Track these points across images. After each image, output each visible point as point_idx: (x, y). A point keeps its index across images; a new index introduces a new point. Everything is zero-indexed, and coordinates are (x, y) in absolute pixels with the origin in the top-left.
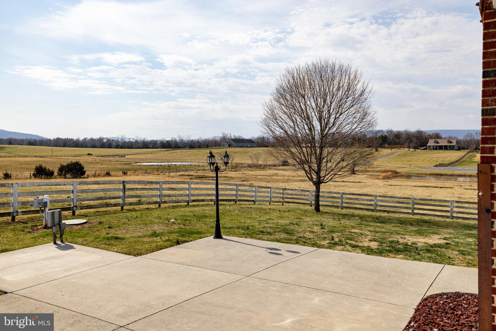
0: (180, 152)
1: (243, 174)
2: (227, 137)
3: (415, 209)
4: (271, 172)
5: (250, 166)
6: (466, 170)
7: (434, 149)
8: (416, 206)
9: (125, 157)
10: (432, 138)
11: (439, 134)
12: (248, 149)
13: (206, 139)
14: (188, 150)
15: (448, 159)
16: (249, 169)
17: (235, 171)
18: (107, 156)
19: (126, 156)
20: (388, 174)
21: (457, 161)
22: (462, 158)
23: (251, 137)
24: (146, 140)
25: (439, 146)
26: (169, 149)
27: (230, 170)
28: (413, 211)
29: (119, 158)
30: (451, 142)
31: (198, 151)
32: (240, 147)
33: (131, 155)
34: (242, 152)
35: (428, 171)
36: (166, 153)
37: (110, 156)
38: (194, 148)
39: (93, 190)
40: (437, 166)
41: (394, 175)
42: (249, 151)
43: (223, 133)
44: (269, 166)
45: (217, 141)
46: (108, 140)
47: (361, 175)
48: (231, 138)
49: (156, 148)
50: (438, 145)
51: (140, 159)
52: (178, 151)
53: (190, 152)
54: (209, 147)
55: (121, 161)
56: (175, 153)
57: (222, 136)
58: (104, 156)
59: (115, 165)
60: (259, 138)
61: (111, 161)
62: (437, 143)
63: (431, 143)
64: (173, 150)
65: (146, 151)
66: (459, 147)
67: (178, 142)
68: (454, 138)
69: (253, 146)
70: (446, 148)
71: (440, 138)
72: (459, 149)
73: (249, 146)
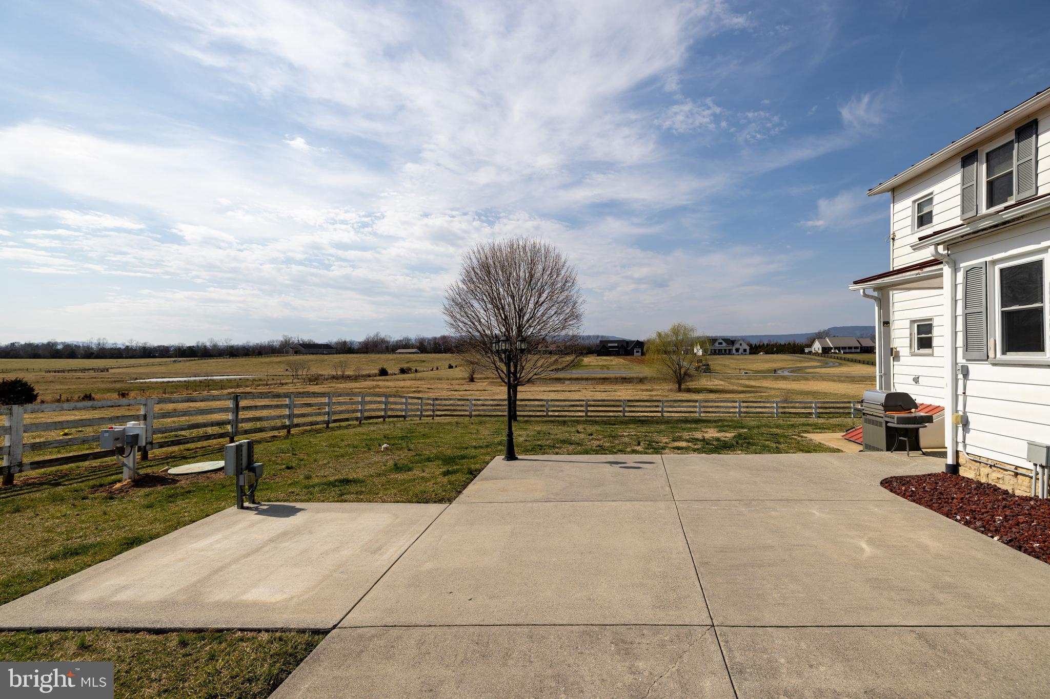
0: (214, 362)
1: (329, 387)
2: (291, 342)
3: (588, 411)
4: (369, 383)
5: (335, 378)
6: (580, 373)
8: (589, 409)
9: (108, 371)
12: (326, 357)
13: (258, 344)
14: (229, 360)
16: (336, 381)
17: (316, 385)
18: (70, 370)
19: (110, 370)
21: (569, 366)
22: (572, 362)
23: (327, 341)
24: (148, 345)
26: (193, 358)
27: (308, 383)
28: (586, 414)
29: (97, 374)
31: (246, 361)
32: (313, 354)
33: (119, 368)
34: (317, 360)
36: (188, 364)
37: (76, 370)
38: (239, 356)
39: (184, 413)
42: (326, 360)
43: (284, 336)
44: (363, 376)
45: (275, 347)
47: (480, 383)
48: (299, 342)
49: (168, 357)
51: (141, 373)
52: (211, 361)
53: (232, 361)
54: (262, 355)
55: (101, 378)
56: (204, 363)
57: (283, 340)
58: (63, 371)
59: (92, 384)
60: (338, 343)
61: (79, 378)
64: (202, 359)
65: (150, 361)
66: (566, 352)
67: (209, 349)
69: (330, 352)
73: (325, 352)
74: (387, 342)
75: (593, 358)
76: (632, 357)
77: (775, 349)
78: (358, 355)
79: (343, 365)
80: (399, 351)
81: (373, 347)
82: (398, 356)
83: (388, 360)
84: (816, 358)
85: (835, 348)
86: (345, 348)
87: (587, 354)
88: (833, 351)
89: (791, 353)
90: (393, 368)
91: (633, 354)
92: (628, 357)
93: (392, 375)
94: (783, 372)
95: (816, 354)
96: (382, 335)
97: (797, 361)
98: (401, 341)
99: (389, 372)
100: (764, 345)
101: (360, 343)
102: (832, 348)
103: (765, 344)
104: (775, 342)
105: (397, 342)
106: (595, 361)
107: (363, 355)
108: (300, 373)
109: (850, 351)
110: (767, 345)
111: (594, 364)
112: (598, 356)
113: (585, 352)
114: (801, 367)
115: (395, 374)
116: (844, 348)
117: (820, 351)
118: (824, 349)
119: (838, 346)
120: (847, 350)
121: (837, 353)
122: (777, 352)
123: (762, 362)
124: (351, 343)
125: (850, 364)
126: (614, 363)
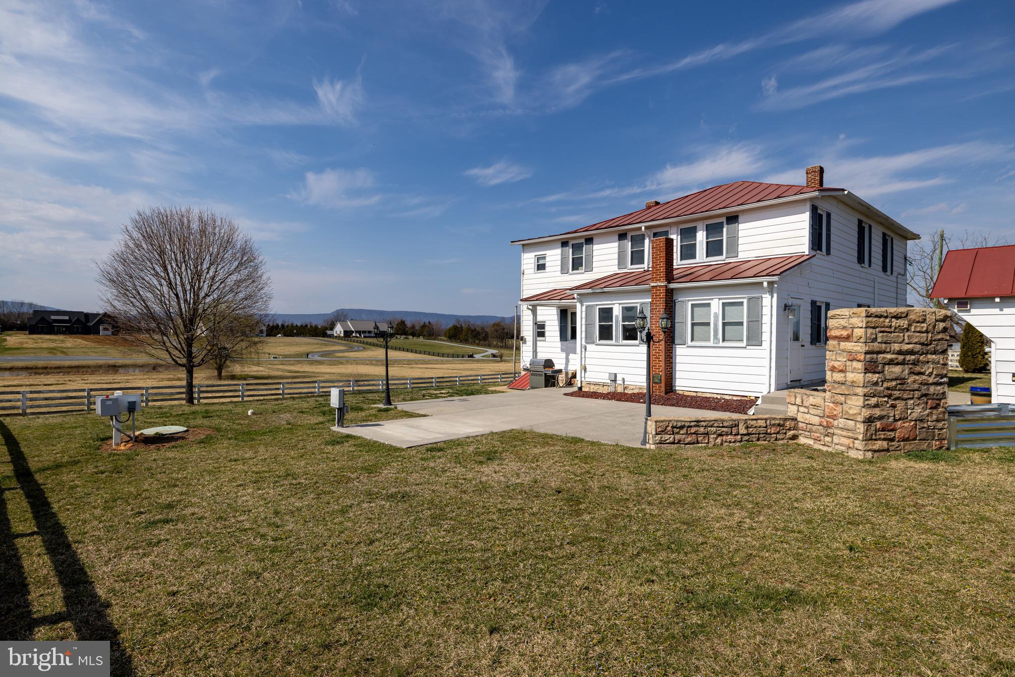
75: (24, 336)
76: (96, 336)
77: (295, 331)
84: (340, 341)
85: (357, 332)
87: (10, 330)
88: (354, 335)
89: (313, 336)
91: (97, 332)
92: (92, 336)
94: (313, 356)
95: (338, 337)
97: (322, 344)
100: (278, 325)
102: (353, 332)
103: (280, 325)
104: (290, 322)
106: (28, 341)
109: (369, 335)
110: (283, 325)
112: (34, 333)
114: (329, 351)
116: (364, 332)
117: (342, 335)
118: (345, 332)
119: (359, 330)
120: (367, 335)
121: (357, 337)
122: (298, 334)
123: (286, 345)
125: (374, 348)
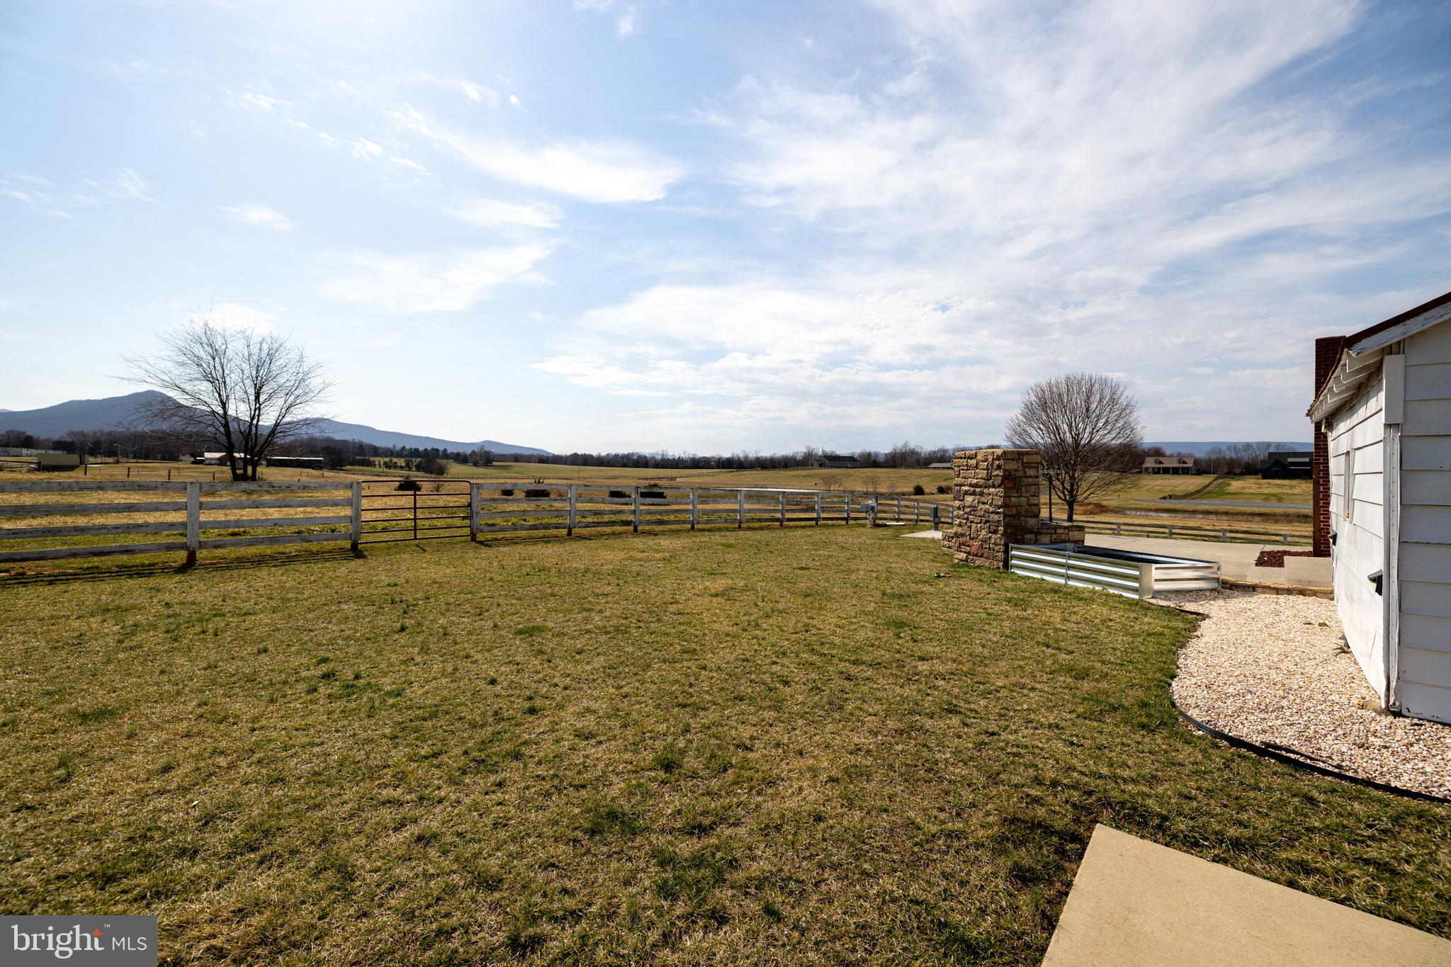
2: (814, 453)
7: (1154, 473)
9: (675, 480)
10: (1149, 456)
11: (1161, 449)
12: (851, 471)
13: (783, 456)
14: (761, 471)
15: (1181, 488)
20: (1090, 507)
21: (1197, 492)
22: (1206, 487)
23: (850, 452)
24: (695, 456)
25: (1163, 468)
26: (732, 470)
30: (1184, 462)
31: (776, 474)
32: (839, 467)
33: (684, 477)
35: (1152, 505)
36: (729, 475)
38: (769, 469)
40: (1164, 498)
41: (1099, 510)
42: (853, 474)
45: (800, 459)
46: (640, 457)
48: (822, 454)
49: (713, 468)
50: (1161, 466)
52: (747, 473)
53: (764, 473)
54: (789, 467)
56: (742, 475)
57: (806, 451)
60: (862, 455)
62: (1161, 463)
63: (1150, 463)
64: (739, 471)
65: (699, 472)
66: (1198, 470)
67: (743, 460)
68: (1190, 456)
69: (856, 465)
70: (1175, 471)
71: (1163, 455)
72: (1199, 472)
73: (850, 465)
74: (918, 454)
75: (1253, 481)
78: (886, 470)
79: (875, 481)
80: (933, 465)
81: (902, 460)
82: (933, 471)
83: (921, 476)
86: (869, 461)
87: (1242, 474)
90: (929, 487)
93: (928, 494)
96: (912, 446)
98: (935, 452)
99: (926, 490)
101: (886, 455)
105: (930, 454)
106: (1254, 486)
107: (890, 470)
108: (832, 488)
111: (1252, 491)
112: (1264, 478)
113: (1238, 470)
115: (932, 494)
124: (877, 455)
126: (1296, 491)
